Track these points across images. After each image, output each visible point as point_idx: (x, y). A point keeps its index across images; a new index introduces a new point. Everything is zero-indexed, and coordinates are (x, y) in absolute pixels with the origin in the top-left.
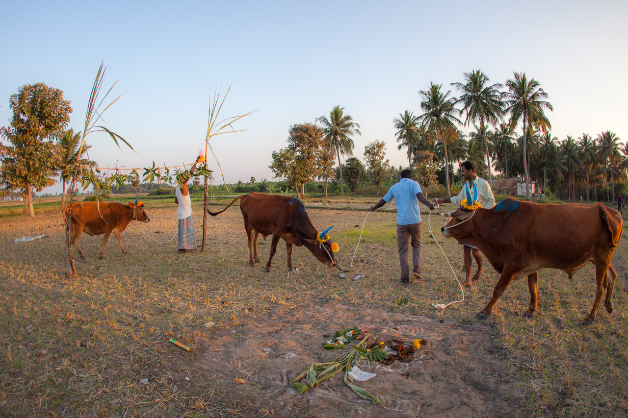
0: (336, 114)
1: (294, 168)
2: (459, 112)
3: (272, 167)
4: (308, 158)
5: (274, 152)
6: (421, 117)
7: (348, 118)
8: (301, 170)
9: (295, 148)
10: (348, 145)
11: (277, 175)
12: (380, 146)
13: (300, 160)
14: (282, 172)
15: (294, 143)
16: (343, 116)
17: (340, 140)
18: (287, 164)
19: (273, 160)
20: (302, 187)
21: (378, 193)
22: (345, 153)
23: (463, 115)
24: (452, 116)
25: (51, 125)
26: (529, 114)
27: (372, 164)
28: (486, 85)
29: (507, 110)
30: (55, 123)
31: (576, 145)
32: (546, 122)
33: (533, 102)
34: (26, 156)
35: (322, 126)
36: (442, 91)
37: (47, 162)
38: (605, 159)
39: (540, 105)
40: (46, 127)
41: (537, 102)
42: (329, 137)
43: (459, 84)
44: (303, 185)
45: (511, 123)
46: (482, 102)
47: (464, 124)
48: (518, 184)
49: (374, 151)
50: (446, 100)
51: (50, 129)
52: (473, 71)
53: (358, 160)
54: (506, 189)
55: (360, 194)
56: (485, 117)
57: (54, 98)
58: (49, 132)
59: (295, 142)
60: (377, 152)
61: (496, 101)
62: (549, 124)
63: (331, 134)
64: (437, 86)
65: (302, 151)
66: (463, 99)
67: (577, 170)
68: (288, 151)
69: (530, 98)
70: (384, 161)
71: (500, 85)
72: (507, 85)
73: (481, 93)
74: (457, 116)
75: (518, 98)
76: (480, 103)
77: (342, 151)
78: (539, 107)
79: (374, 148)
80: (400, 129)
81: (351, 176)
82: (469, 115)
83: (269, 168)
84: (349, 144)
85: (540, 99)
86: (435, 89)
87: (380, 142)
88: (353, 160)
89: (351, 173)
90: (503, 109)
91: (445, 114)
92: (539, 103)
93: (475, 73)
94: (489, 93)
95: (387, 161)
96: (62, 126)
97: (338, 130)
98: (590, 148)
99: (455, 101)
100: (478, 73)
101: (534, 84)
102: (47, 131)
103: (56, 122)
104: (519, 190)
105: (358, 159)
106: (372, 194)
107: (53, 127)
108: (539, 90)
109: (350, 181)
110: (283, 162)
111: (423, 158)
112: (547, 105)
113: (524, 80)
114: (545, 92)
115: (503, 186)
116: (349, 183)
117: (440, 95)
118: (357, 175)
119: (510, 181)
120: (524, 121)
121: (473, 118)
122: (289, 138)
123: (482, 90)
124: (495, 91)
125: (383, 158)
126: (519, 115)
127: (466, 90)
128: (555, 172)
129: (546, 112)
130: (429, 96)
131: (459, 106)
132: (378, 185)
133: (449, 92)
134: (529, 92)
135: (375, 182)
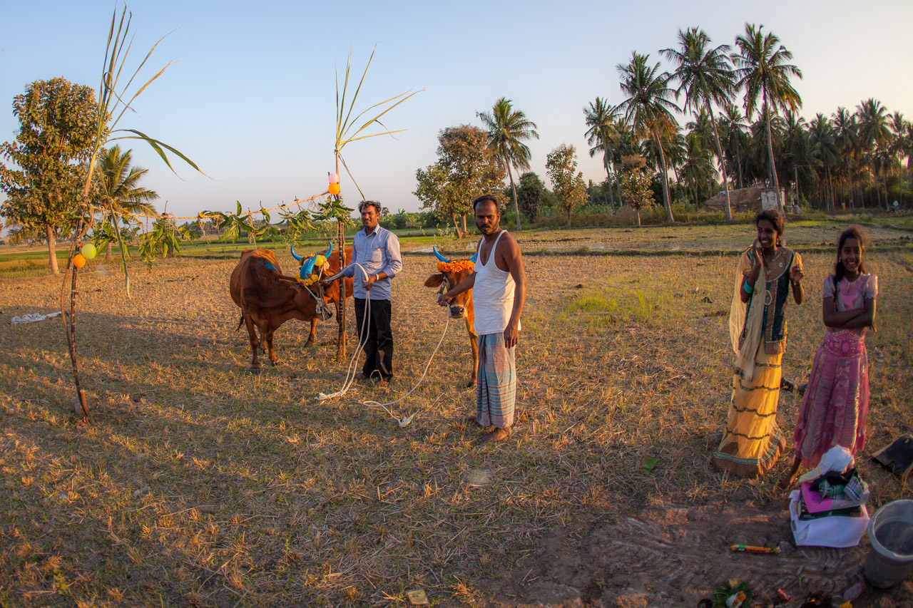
0: (502, 108)
1: (450, 193)
2: (674, 94)
3: (418, 194)
4: (470, 177)
5: (419, 170)
6: (622, 105)
7: (519, 115)
8: (461, 195)
9: (449, 164)
10: (522, 155)
11: (426, 204)
12: (568, 152)
13: (457, 180)
14: (432, 200)
15: (447, 156)
16: (512, 112)
17: (509, 147)
18: (440, 187)
19: (418, 182)
20: (463, 221)
21: (569, 223)
22: (519, 166)
23: (680, 97)
24: (666, 101)
25: (79, 140)
26: (772, 86)
27: (558, 181)
28: (707, 49)
29: (740, 83)
30: (85, 137)
31: (829, 126)
32: (794, 97)
33: (774, 67)
34: (43, 185)
35: (484, 127)
36: (649, 64)
37: (76, 194)
38: (870, 142)
39: (785, 70)
40: (71, 143)
41: (779, 67)
42: (494, 143)
43: (670, 52)
44: (465, 217)
45: (747, 103)
46: (704, 74)
47: (682, 110)
48: (763, 194)
49: (560, 160)
50: (655, 77)
51: (79, 145)
52: (688, 30)
53: (536, 176)
54: (747, 203)
55: (543, 226)
56: (712, 97)
57: (81, 99)
58: (77, 149)
59: (449, 154)
60: (565, 163)
61: (723, 71)
62: (799, 98)
63: (497, 139)
64: (643, 58)
65: (460, 168)
66: (679, 72)
67: (835, 163)
68: (440, 168)
69: (769, 61)
70: (575, 175)
71: (727, 47)
73: (703, 61)
74: (672, 99)
75: (753, 64)
76: (703, 78)
77: (515, 164)
78: (782, 73)
79: (559, 156)
80: (591, 126)
81: (528, 200)
82: (689, 95)
83: (413, 195)
84: (524, 153)
85: (784, 62)
86: (639, 61)
87: (568, 146)
88: (531, 175)
89: (529, 195)
90: (735, 82)
91: (656, 98)
92: (783, 67)
93: (690, 32)
94: (713, 60)
95: (580, 175)
96: (97, 141)
97: (506, 134)
98: (849, 128)
99: (667, 77)
100: (695, 31)
101: (772, 39)
102: (73, 148)
103: (87, 136)
104: (764, 202)
105: (536, 174)
106: (561, 225)
107: (84, 142)
108: (781, 49)
109: (528, 207)
110: (434, 184)
111: (631, 166)
112: (793, 70)
113: (759, 36)
114: (788, 50)
115: (742, 198)
116: (525, 211)
117: (646, 70)
118: (537, 198)
119: (750, 190)
120: (765, 98)
121: (696, 100)
122: (440, 149)
123: (703, 57)
124: (721, 56)
125: (573, 170)
126: (757, 89)
127: (681, 59)
128: (807, 170)
129: (794, 82)
130: (631, 73)
131: (674, 84)
132: (569, 211)
133: (658, 64)
134: (767, 52)
135: (565, 207)
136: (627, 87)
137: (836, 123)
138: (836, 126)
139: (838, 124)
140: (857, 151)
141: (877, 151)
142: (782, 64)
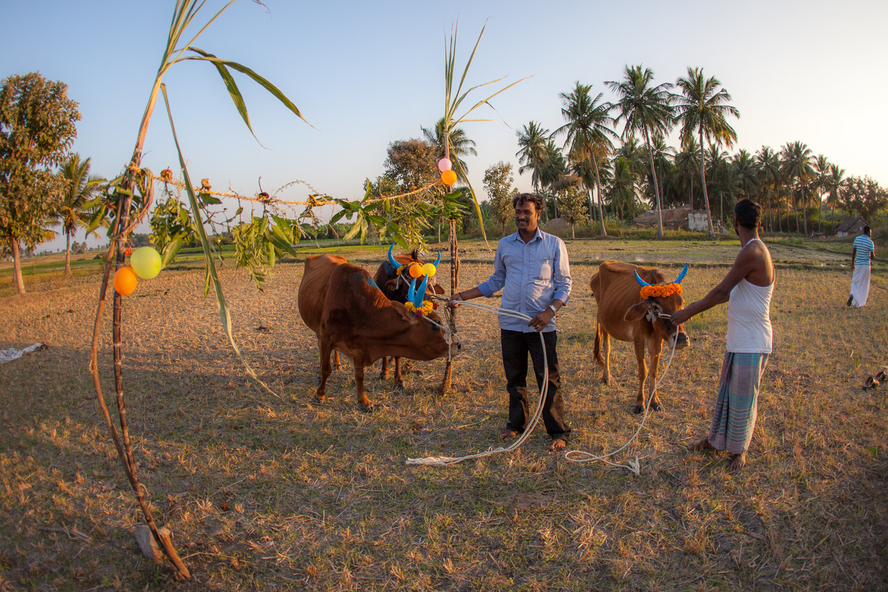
0: (443, 126)
2: (612, 122)
6: (561, 129)
7: (459, 132)
9: (394, 176)
12: (505, 169)
15: (394, 168)
24: (605, 128)
25: (47, 142)
26: (708, 123)
27: (494, 195)
28: (651, 85)
29: (679, 118)
30: (54, 139)
31: (752, 160)
32: (730, 133)
33: (712, 107)
34: (10, 192)
35: (426, 142)
36: (592, 95)
39: (723, 110)
40: (40, 145)
41: (717, 107)
43: (615, 83)
45: (683, 135)
46: (645, 107)
47: (620, 137)
48: (690, 215)
49: (497, 176)
50: (596, 106)
51: (46, 148)
52: (633, 67)
53: (472, 190)
54: (674, 222)
55: (478, 236)
56: (649, 128)
58: (45, 152)
59: (396, 166)
60: (501, 179)
61: (663, 106)
62: (735, 134)
64: (585, 88)
65: (406, 180)
66: (621, 103)
68: (386, 179)
69: (709, 101)
70: (511, 188)
71: (670, 85)
72: (678, 84)
73: (645, 95)
74: (610, 126)
75: (691, 102)
76: (644, 110)
78: (720, 113)
79: (496, 172)
80: (523, 147)
85: (723, 103)
86: (581, 92)
87: (505, 163)
90: (674, 117)
91: (595, 124)
92: (721, 107)
93: (635, 69)
94: (655, 95)
95: (515, 190)
96: (64, 144)
98: (772, 164)
99: (609, 107)
100: (639, 69)
101: (713, 83)
102: (41, 151)
103: (54, 136)
104: (691, 222)
105: (472, 188)
106: (496, 236)
107: (51, 145)
108: (722, 91)
111: (568, 184)
112: (731, 110)
113: (700, 78)
114: (728, 93)
115: (670, 218)
117: (588, 99)
119: (678, 211)
120: (700, 132)
121: (633, 130)
122: (387, 161)
123: (644, 91)
124: (662, 92)
125: (509, 185)
126: (694, 124)
127: (624, 91)
129: (729, 119)
130: (573, 101)
131: (614, 114)
132: (503, 223)
133: (601, 95)
134: (707, 93)
135: (501, 220)
136: (568, 113)
137: (759, 158)
138: (759, 161)
139: (761, 160)
140: (778, 183)
141: (797, 185)
142: (721, 104)
